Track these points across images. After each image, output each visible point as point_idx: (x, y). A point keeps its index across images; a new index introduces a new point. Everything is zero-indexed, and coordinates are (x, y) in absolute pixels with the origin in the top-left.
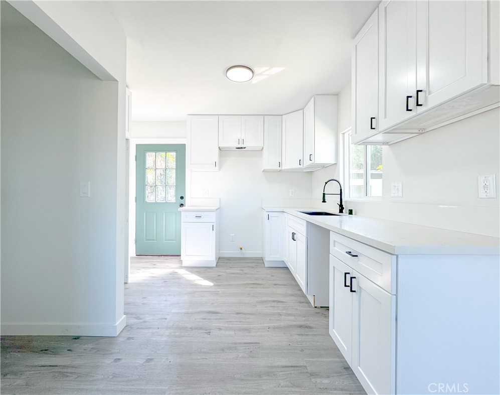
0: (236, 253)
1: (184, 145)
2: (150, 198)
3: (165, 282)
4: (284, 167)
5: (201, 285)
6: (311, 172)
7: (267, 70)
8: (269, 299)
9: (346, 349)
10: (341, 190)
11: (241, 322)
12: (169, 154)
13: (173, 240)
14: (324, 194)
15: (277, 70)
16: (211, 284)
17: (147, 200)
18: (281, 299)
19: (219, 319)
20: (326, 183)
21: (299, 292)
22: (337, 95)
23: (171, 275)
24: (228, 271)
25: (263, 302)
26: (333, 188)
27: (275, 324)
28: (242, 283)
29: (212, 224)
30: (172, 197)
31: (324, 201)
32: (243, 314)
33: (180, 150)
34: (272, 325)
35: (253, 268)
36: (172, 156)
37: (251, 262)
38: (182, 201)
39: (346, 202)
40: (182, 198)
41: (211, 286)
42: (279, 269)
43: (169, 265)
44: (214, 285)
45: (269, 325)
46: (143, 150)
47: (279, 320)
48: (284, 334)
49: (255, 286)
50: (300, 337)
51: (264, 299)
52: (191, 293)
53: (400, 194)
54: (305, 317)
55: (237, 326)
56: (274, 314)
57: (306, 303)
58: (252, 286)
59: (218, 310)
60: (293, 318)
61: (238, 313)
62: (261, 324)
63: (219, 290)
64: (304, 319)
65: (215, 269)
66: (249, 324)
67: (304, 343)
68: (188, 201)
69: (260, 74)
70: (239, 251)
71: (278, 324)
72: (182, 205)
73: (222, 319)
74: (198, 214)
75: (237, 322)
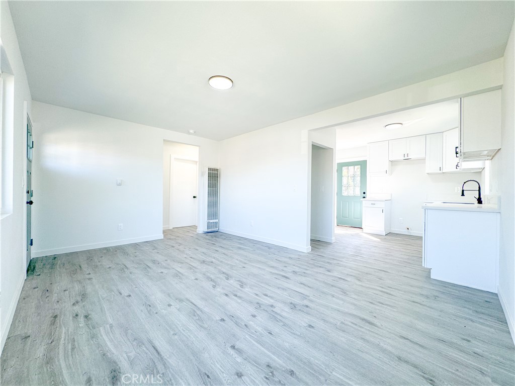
0: (405, 232)
1: (366, 161)
2: (345, 193)
4: (444, 171)
10: (480, 187)
12: (356, 167)
13: (358, 219)
14: (463, 191)
17: (343, 194)
20: (465, 183)
29: (382, 209)
30: (358, 192)
31: (463, 195)
33: (363, 164)
36: (358, 168)
38: (364, 195)
40: (364, 193)
43: (356, 231)
46: (341, 166)
65: (385, 236)
68: (367, 195)
70: (406, 230)
72: (364, 197)
74: (373, 202)
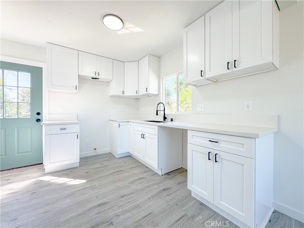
0: (92, 153)
1: (41, 69)
3: (33, 193)
4: (126, 94)
5: (76, 185)
6: (138, 99)
7: (133, 27)
8: (136, 178)
9: (207, 194)
10: (164, 108)
11: (129, 202)
12: (21, 73)
13: (28, 152)
14: (157, 111)
15: (138, 30)
16: (85, 181)
18: (141, 176)
19: (111, 208)
20: (158, 104)
21: (147, 169)
22: (159, 57)
23: (37, 185)
24: (91, 167)
25: (132, 182)
26: (161, 107)
27: (151, 195)
28: (109, 173)
29: (77, 134)
31: (157, 114)
32: (126, 195)
34: (149, 195)
35: (109, 161)
37: (104, 157)
38: (39, 117)
39: (167, 115)
40: (38, 114)
41: (85, 183)
42: (126, 157)
43: (28, 175)
44: (87, 182)
45: (148, 196)
47: (151, 191)
48: (160, 198)
49: (119, 173)
50: (169, 196)
51: (132, 180)
52: (70, 195)
53: (203, 110)
54: (162, 183)
55: (129, 206)
56: (145, 188)
57: (156, 174)
58: (117, 173)
59: (105, 200)
60: (156, 186)
61: (122, 197)
62: (142, 198)
63: (94, 184)
64: (162, 184)
65: (80, 168)
66: (135, 202)
67: (174, 199)
68: (45, 116)
69: (127, 29)
70: (94, 151)
71: (152, 194)
72: (38, 120)
73: (113, 206)
74: (63, 127)
75: (126, 204)
